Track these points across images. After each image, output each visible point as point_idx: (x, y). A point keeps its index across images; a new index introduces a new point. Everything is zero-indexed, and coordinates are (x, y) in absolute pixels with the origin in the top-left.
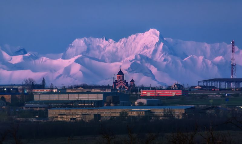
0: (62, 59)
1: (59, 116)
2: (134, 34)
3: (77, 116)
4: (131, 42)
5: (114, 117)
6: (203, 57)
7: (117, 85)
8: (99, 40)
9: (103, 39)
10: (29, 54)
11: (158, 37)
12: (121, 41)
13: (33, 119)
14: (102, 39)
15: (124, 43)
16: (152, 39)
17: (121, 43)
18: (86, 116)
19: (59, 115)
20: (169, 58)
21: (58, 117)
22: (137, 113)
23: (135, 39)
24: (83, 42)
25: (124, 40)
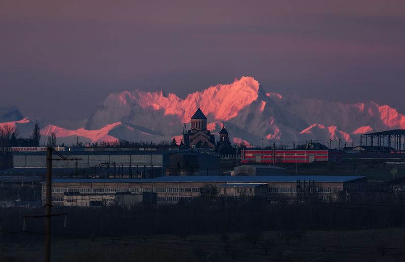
0: (86, 129)
1: (65, 197)
2: (214, 86)
3: (104, 197)
4: (208, 99)
5: (187, 199)
6: (336, 127)
7: (192, 140)
8: (151, 95)
9: (158, 94)
10: (27, 120)
11: (256, 91)
12: (190, 99)
13: (6, 202)
14: (156, 93)
15: (196, 101)
16: (246, 94)
17: (191, 102)
18: (125, 196)
19: (66, 194)
20: (275, 128)
21: (62, 199)
22: (238, 192)
23: (215, 93)
24: (124, 100)
25: (195, 95)
